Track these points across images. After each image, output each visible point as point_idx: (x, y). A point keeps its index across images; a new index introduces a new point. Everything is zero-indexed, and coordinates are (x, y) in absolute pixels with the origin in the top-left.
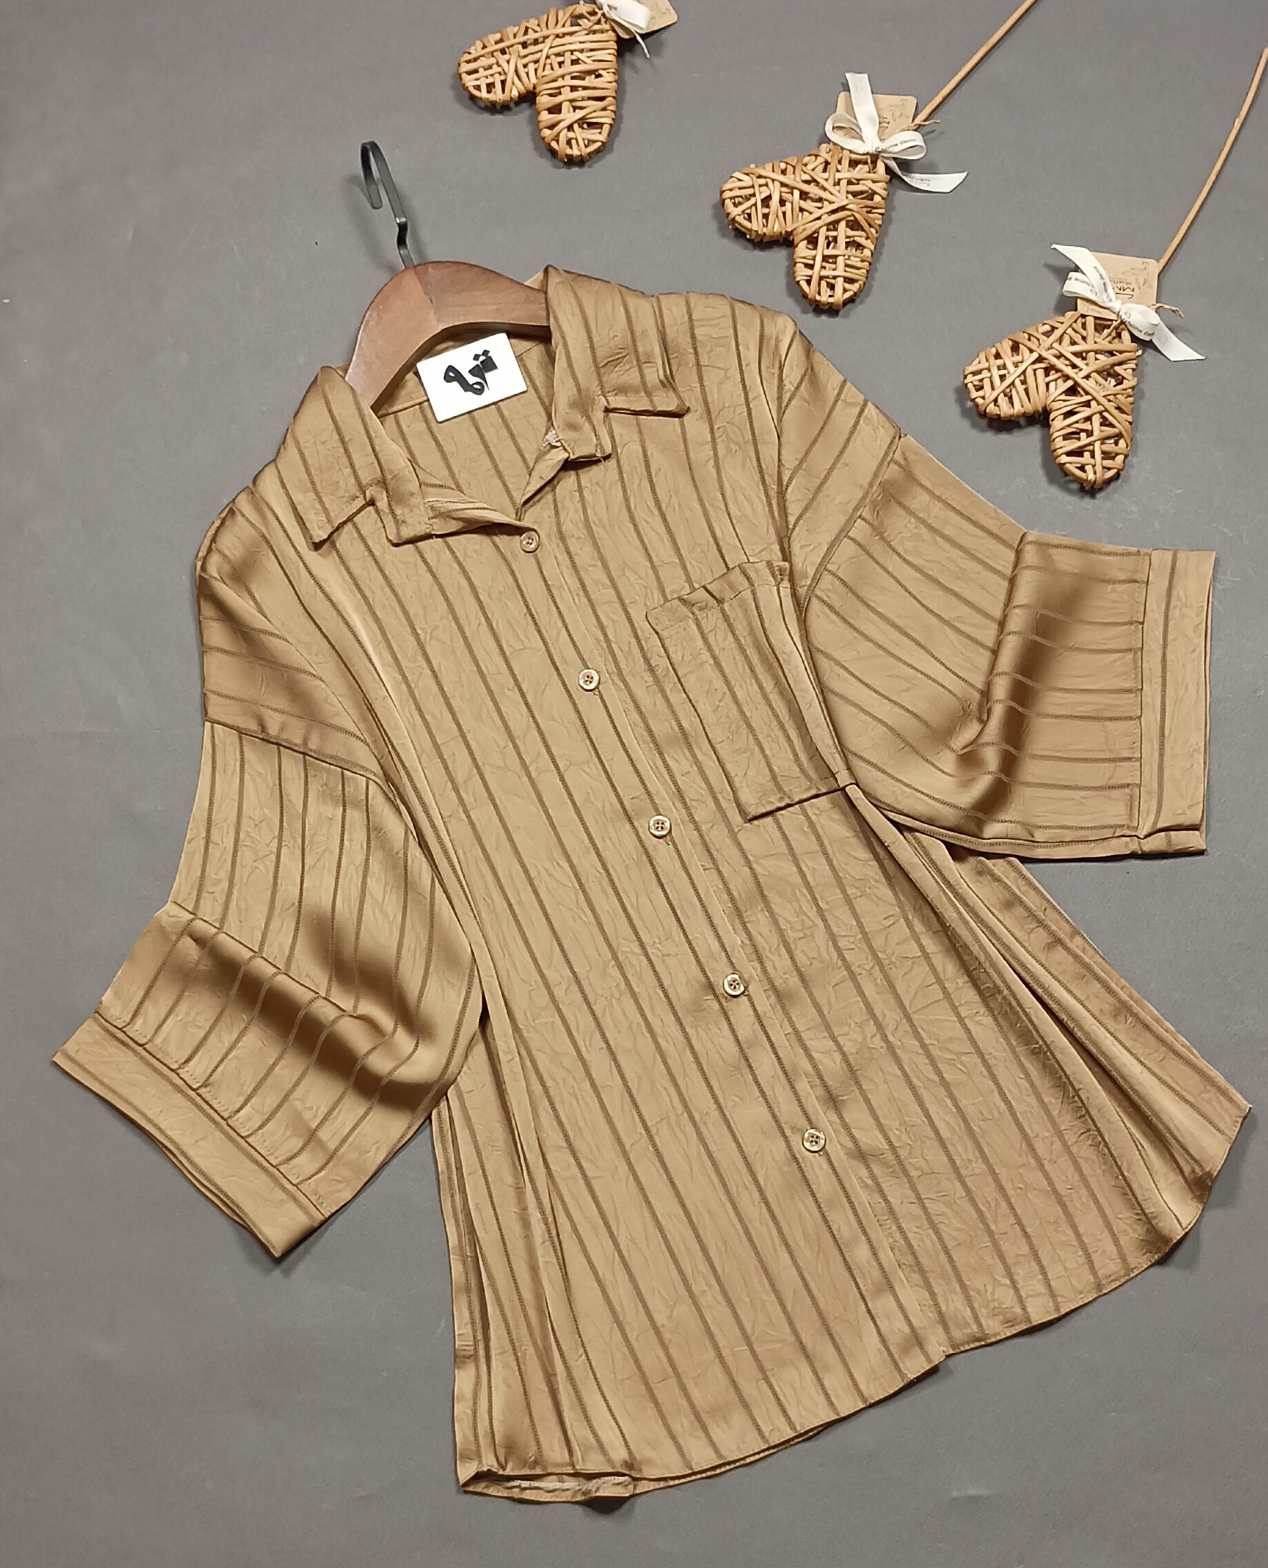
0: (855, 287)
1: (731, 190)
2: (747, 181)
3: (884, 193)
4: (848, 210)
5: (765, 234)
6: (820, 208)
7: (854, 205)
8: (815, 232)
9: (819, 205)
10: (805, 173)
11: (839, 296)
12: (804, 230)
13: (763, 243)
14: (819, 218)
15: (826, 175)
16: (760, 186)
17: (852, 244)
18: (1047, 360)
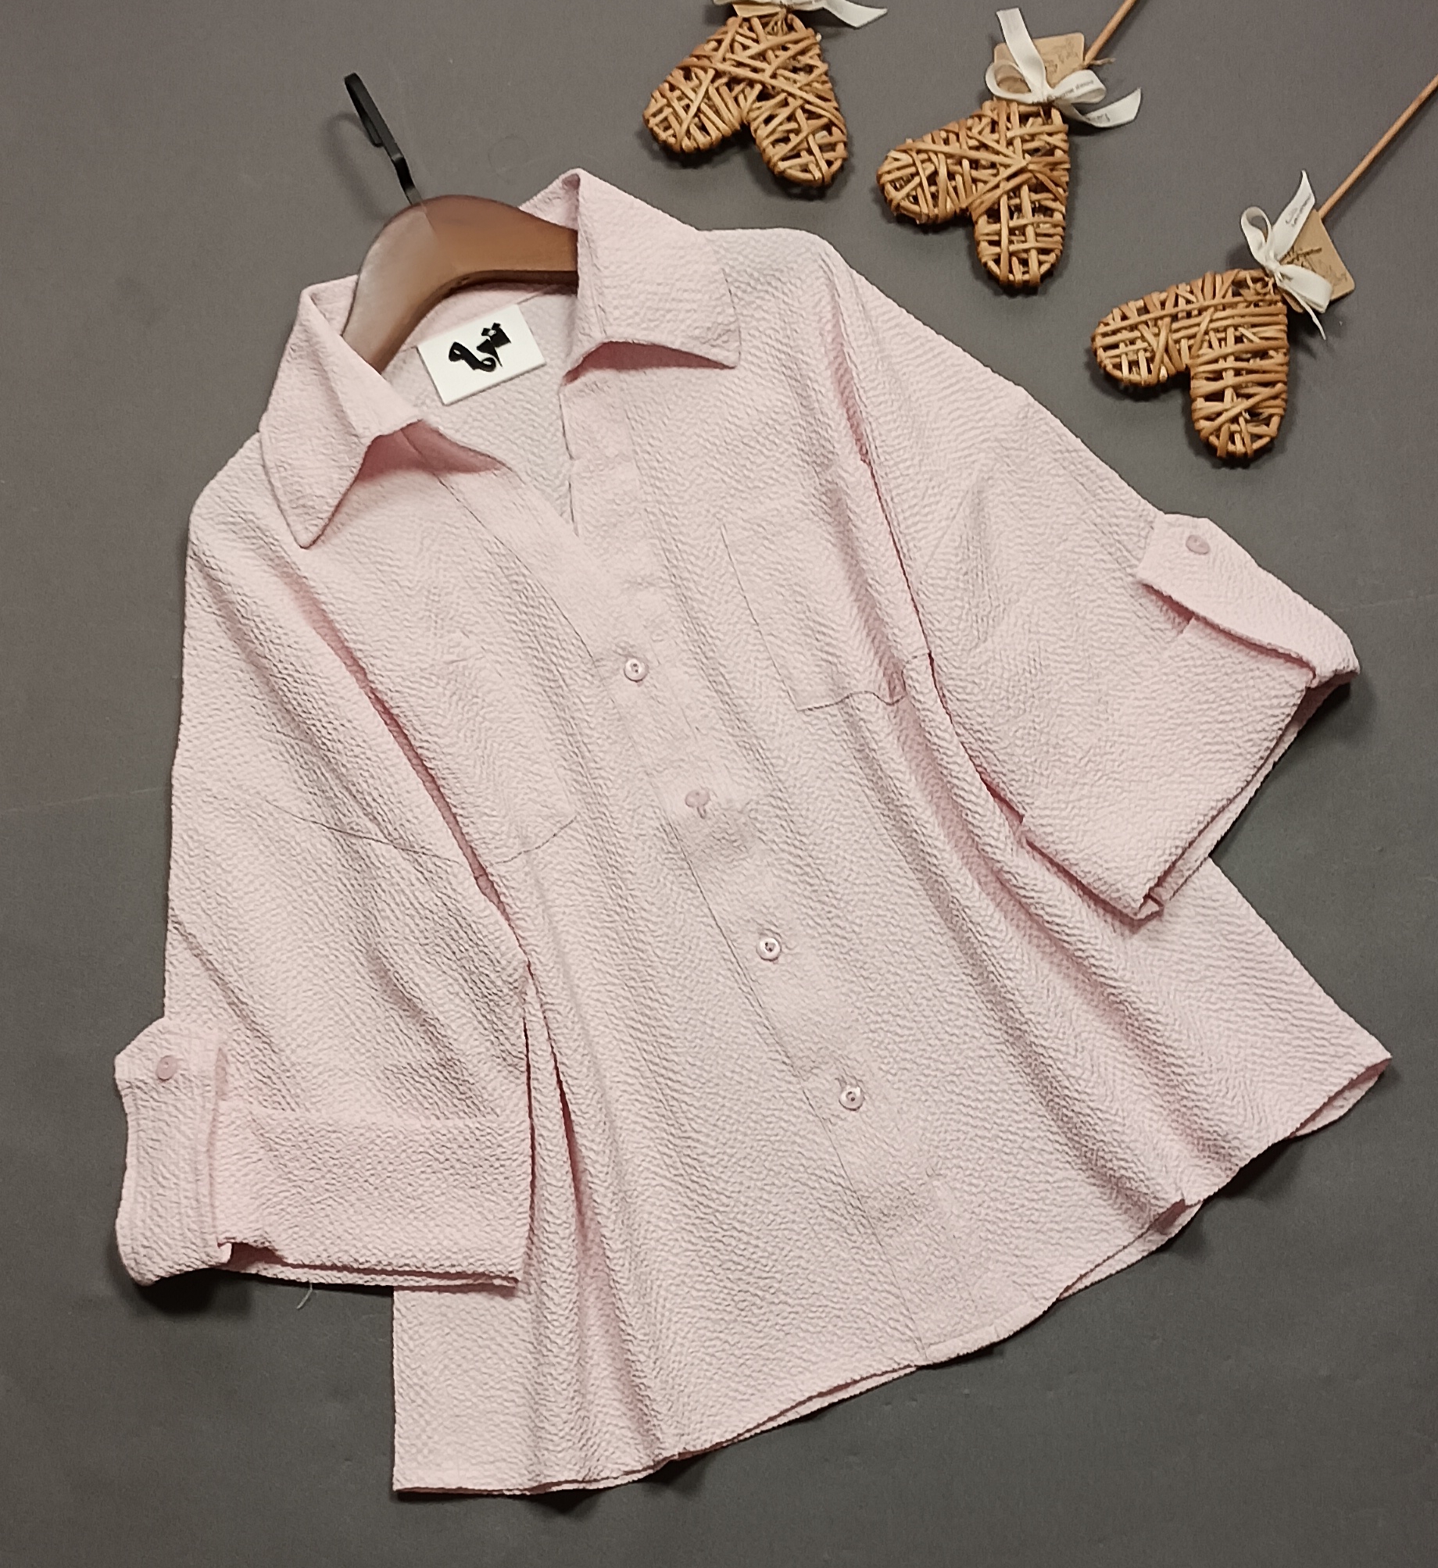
1: (889, 172)
2: (905, 159)
3: (1065, 146)
5: (937, 216)
6: (995, 175)
7: (1035, 164)
8: (994, 204)
9: (995, 171)
10: (970, 138)
11: (1035, 271)
12: (982, 202)
14: (997, 186)
15: (996, 136)
16: (923, 162)
17: (1038, 209)
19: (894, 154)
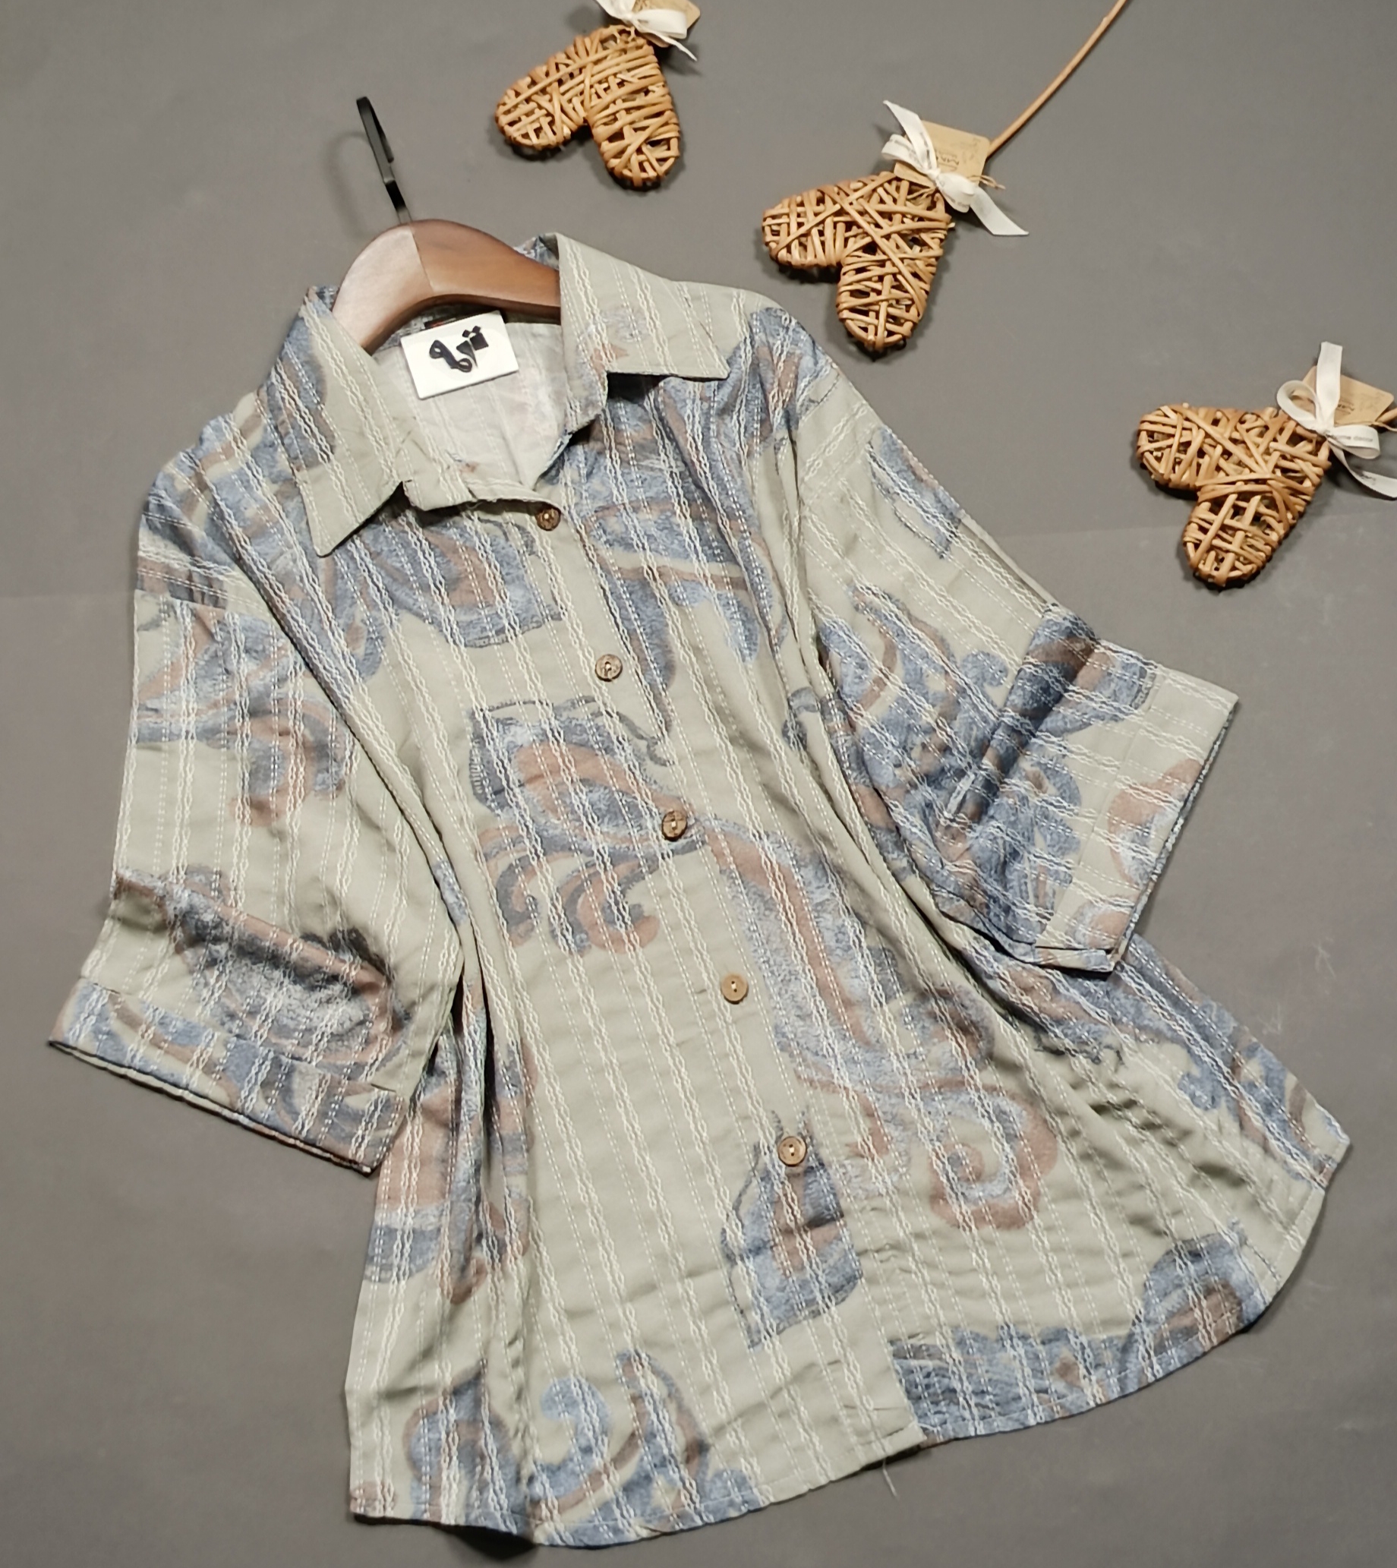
4: (1268, 484)
7: (1277, 482)
14: (1233, 483)
18: (847, 214)
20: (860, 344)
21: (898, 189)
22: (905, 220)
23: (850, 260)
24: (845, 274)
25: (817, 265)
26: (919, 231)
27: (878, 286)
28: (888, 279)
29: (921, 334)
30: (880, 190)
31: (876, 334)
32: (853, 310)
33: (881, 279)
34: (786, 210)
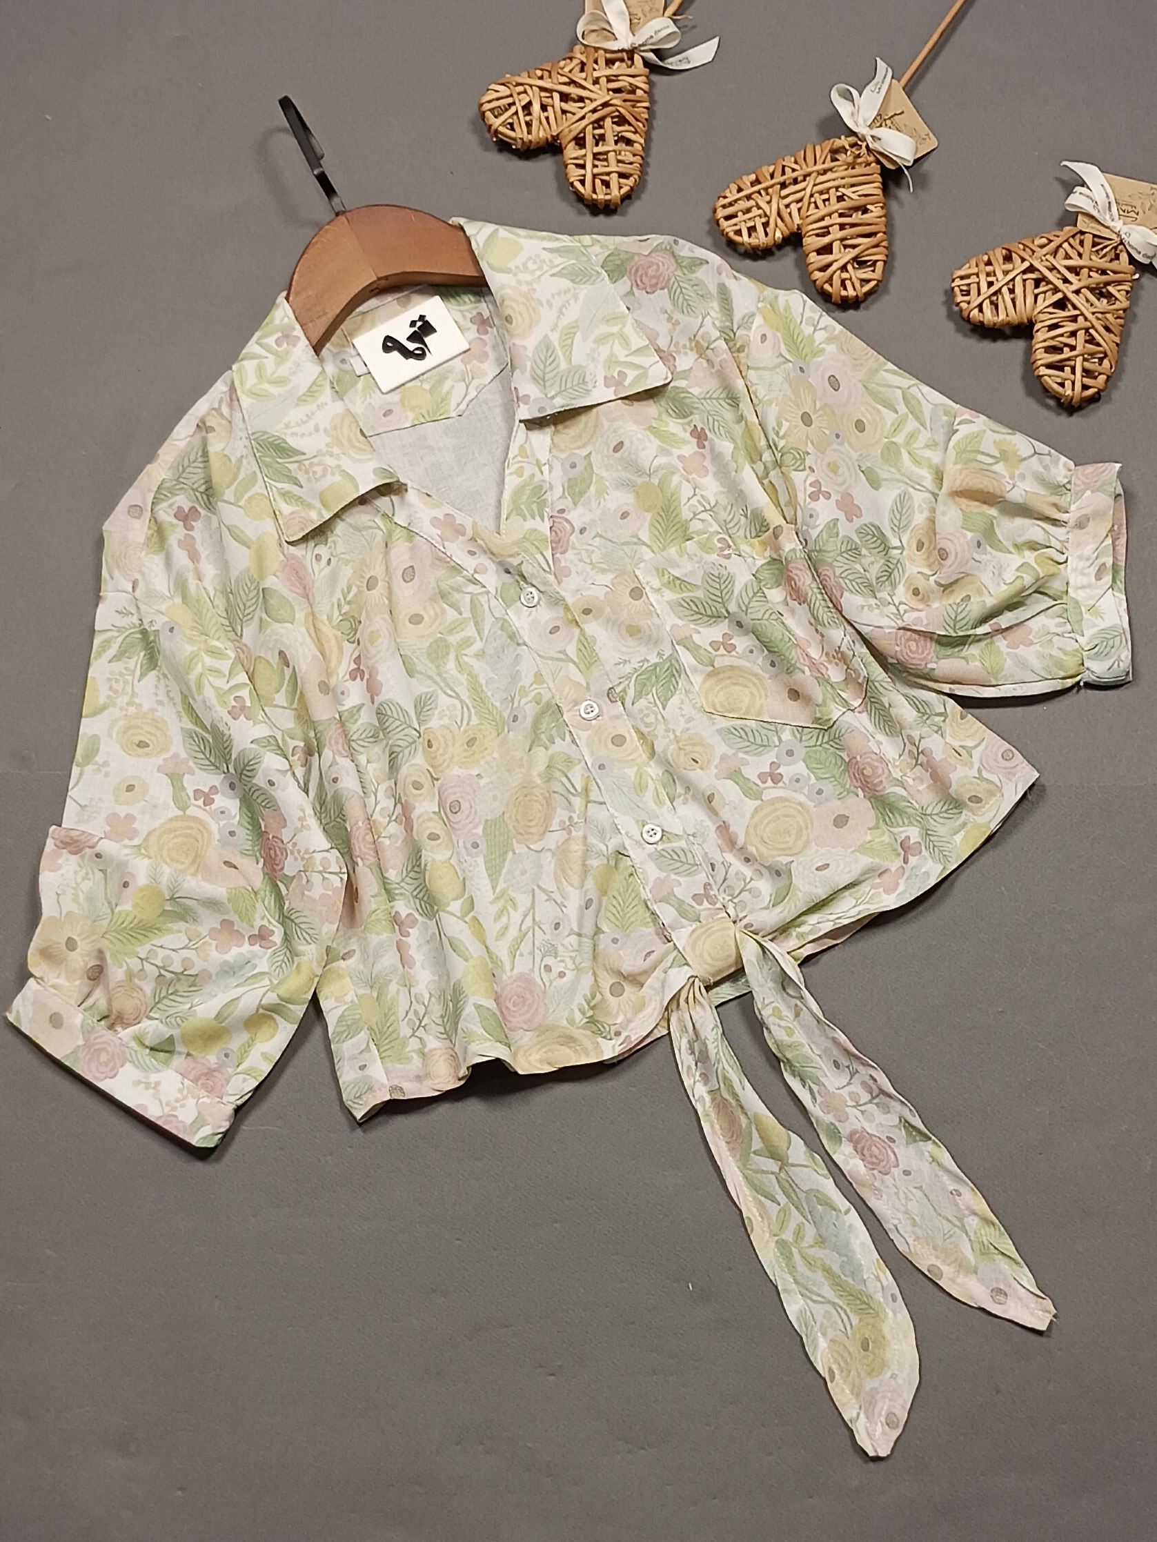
0: (631, 182)
1: (490, 102)
2: (504, 91)
3: (645, 87)
4: (612, 105)
5: (530, 142)
6: (582, 108)
7: (616, 100)
8: (581, 133)
9: (581, 105)
10: (562, 75)
11: (615, 193)
12: (570, 131)
13: (529, 152)
14: (583, 118)
15: (583, 75)
16: (519, 94)
17: (621, 139)
18: (1038, 270)
19: (493, 86)
20: (1057, 398)
21: (1082, 243)
22: (1091, 274)
23: (1042, 317)
24: (1037, 331)
25: (1008, 324)
26: (1107, 284)
27: (1071, 341)
28: (1081, 334)
29: (1115, 387)
30: (1066, 245)
31: (1073, 390)
32: (1049, 366)
33: (1073, 334)
34: (976, 270)
